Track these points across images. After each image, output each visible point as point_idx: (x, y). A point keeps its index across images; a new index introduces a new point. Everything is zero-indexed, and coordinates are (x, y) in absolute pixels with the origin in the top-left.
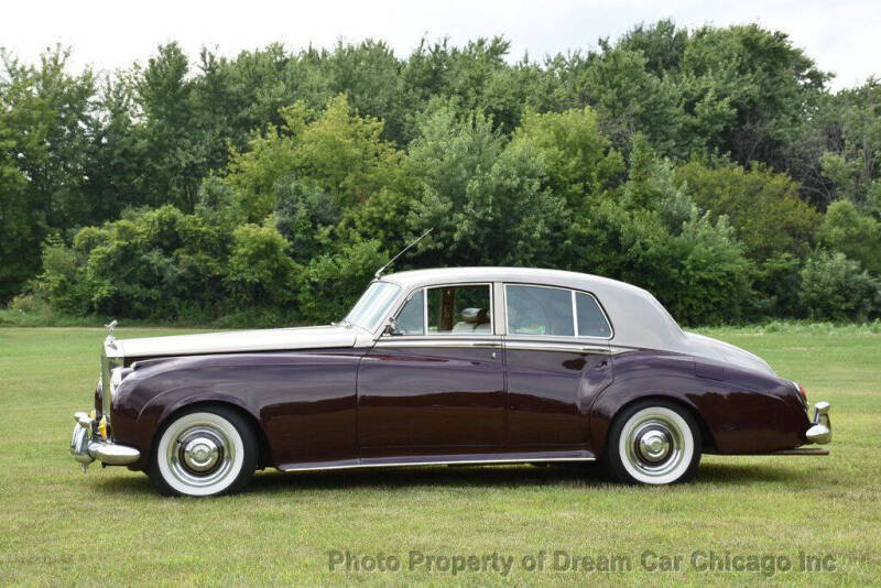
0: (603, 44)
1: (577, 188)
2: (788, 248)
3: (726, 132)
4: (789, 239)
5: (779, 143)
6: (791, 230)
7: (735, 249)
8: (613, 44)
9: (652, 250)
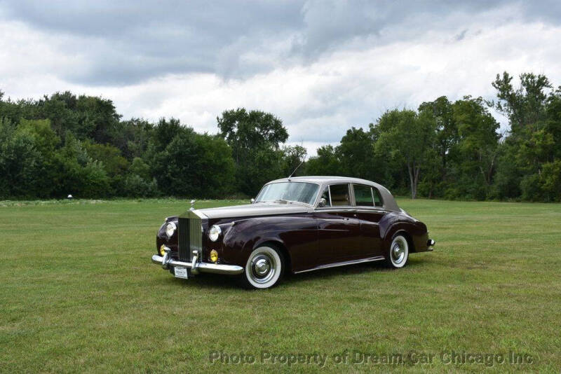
0: (46, 97)
1: (44, 148)
2: (119, 173)
3: (93, 133)
4: (120, 170)
5: (110, 137)
6: (119, 166)
7: (104, 173)
8: (49, 97)
9: (76, 173)
